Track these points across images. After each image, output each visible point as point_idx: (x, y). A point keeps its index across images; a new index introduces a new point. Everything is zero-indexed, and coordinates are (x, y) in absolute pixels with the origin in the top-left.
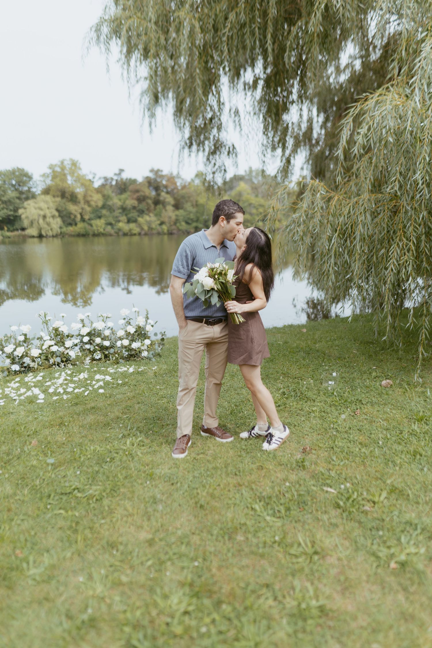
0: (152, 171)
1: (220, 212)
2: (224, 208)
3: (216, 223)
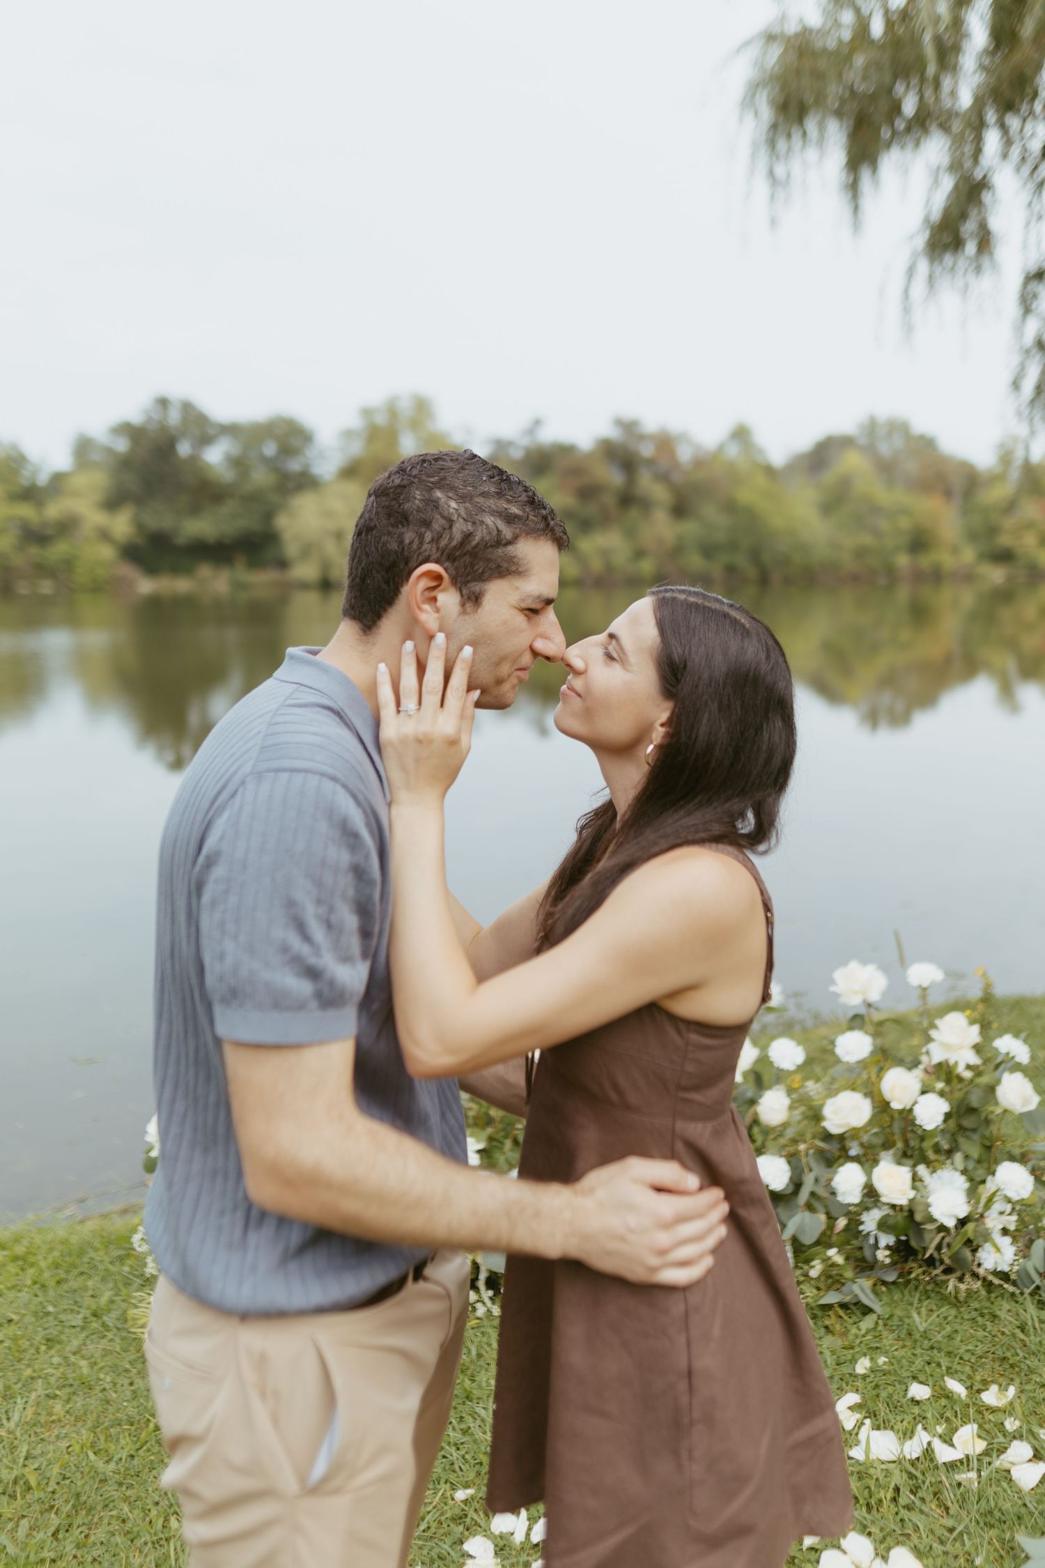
0: (619, 423)
1: (409, 536)
2: (435, 504)
3: (385, 610)
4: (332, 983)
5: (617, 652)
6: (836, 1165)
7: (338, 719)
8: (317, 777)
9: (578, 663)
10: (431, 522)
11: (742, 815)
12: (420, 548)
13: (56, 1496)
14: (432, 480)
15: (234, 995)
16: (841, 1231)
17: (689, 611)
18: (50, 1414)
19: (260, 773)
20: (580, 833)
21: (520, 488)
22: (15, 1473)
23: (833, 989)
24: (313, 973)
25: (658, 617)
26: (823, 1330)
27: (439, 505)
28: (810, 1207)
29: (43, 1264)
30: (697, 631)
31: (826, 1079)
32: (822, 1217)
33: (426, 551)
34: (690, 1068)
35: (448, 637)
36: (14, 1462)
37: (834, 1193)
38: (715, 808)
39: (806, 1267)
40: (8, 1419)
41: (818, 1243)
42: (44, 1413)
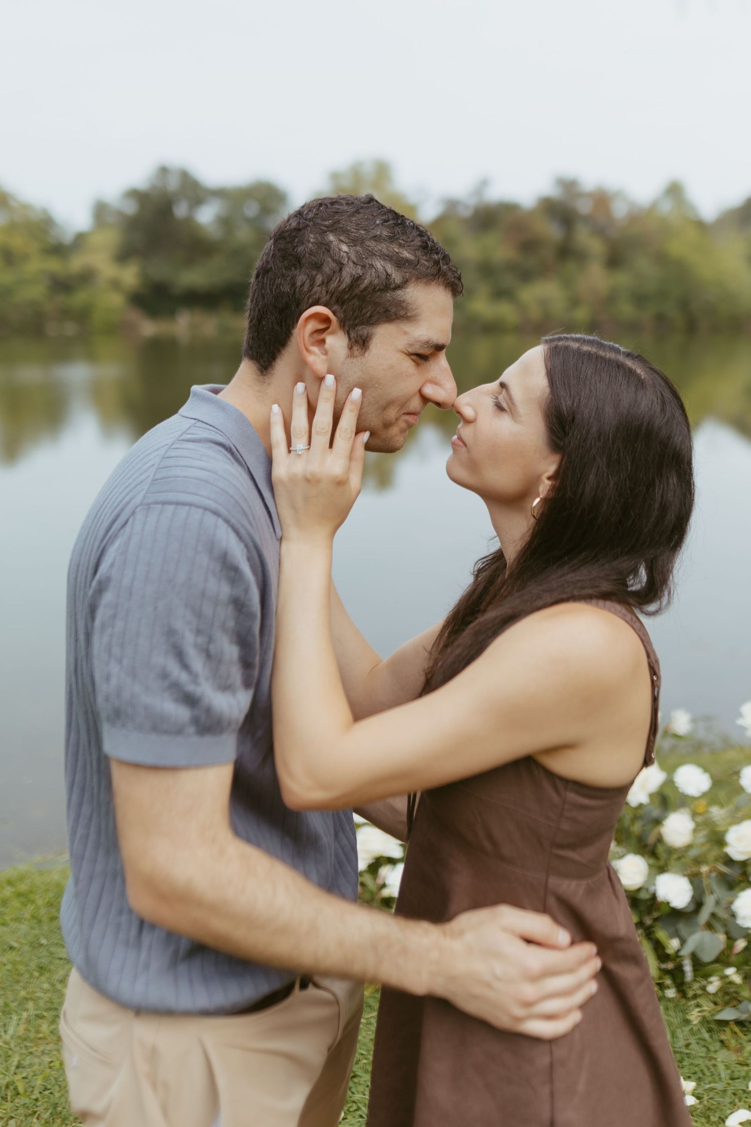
1: (301, 278)
2: (326, 247)
3: (279, 351)
4: (208, 710)
5: (507, 403)
6: (737, 889)
7: (229, 456)
8: (201, 511)
9: (468, 412)
10: (322, 265)
11: (635, 571)
12: (310, 291)
13: (39, 1104)
14: (326, 223)
15: (117, 715)
16: (739, 953)
17: (581, 362)
18: (38, 1032)
19: (149, 504)
20: (477, 576)
21: (415, 233)
22: (7, 1079)
23: (740, 722)
24: (190, 700)
25: (549, 368)
26: (718, 1045)
27: (330, 248)
28: (709, 926)
29: (40, 902)
30: (588, 382)
31: (731, 807)
32: (722, 937)
33: (316, 293)
34: (566, 826)
35: (337, 379)
36: (7, 1069)
37: (733, 915)
38: (603, 565)
39: (704, 982)
40: (5, 1032)
41: (717, 961)
42: (33, 1030)
